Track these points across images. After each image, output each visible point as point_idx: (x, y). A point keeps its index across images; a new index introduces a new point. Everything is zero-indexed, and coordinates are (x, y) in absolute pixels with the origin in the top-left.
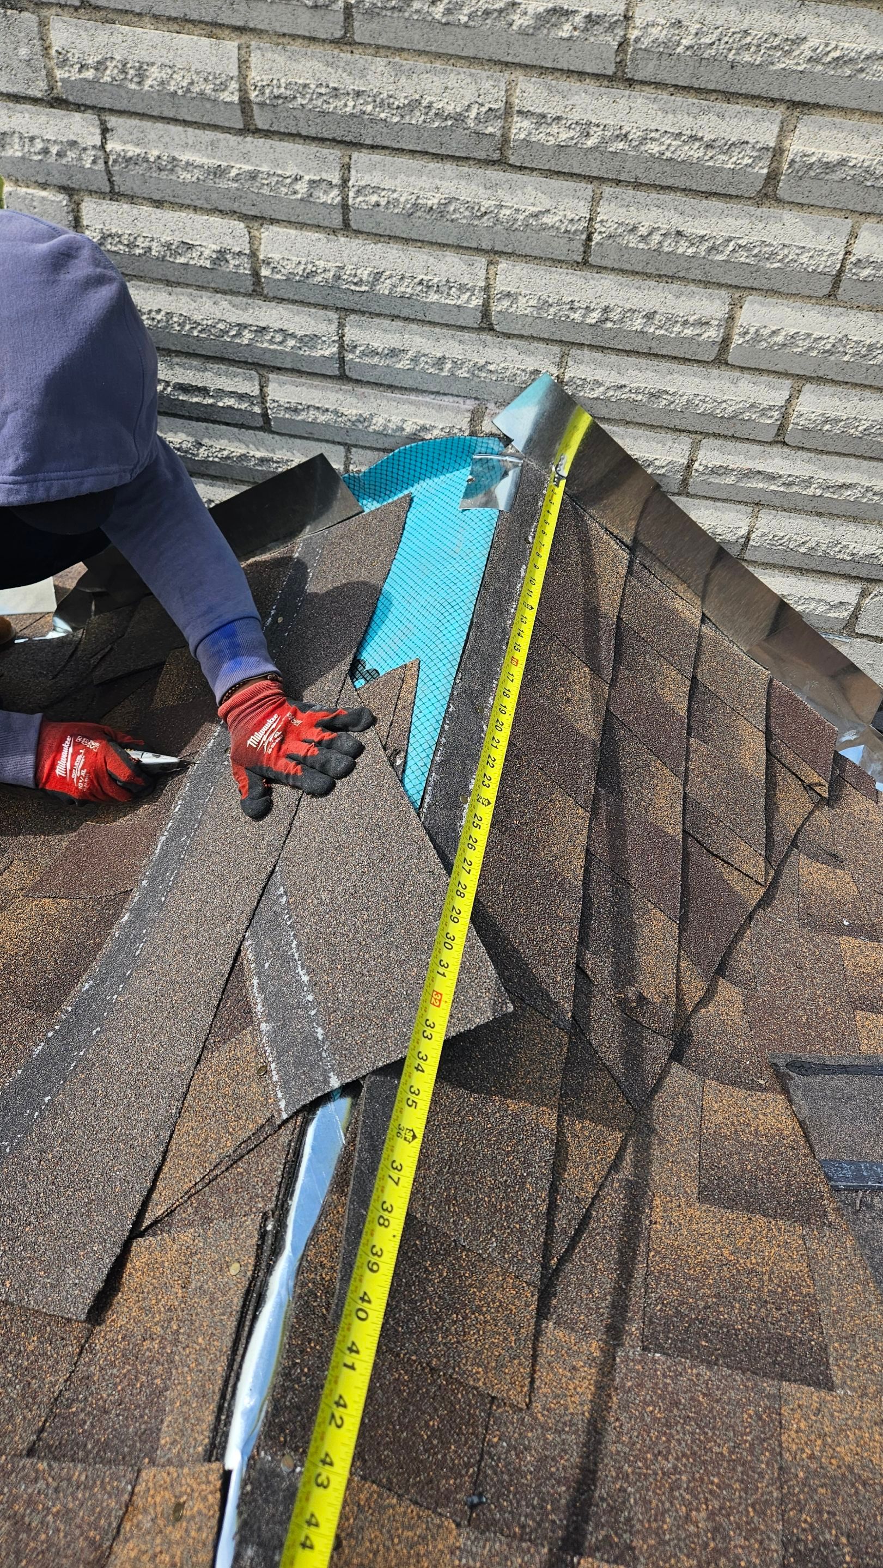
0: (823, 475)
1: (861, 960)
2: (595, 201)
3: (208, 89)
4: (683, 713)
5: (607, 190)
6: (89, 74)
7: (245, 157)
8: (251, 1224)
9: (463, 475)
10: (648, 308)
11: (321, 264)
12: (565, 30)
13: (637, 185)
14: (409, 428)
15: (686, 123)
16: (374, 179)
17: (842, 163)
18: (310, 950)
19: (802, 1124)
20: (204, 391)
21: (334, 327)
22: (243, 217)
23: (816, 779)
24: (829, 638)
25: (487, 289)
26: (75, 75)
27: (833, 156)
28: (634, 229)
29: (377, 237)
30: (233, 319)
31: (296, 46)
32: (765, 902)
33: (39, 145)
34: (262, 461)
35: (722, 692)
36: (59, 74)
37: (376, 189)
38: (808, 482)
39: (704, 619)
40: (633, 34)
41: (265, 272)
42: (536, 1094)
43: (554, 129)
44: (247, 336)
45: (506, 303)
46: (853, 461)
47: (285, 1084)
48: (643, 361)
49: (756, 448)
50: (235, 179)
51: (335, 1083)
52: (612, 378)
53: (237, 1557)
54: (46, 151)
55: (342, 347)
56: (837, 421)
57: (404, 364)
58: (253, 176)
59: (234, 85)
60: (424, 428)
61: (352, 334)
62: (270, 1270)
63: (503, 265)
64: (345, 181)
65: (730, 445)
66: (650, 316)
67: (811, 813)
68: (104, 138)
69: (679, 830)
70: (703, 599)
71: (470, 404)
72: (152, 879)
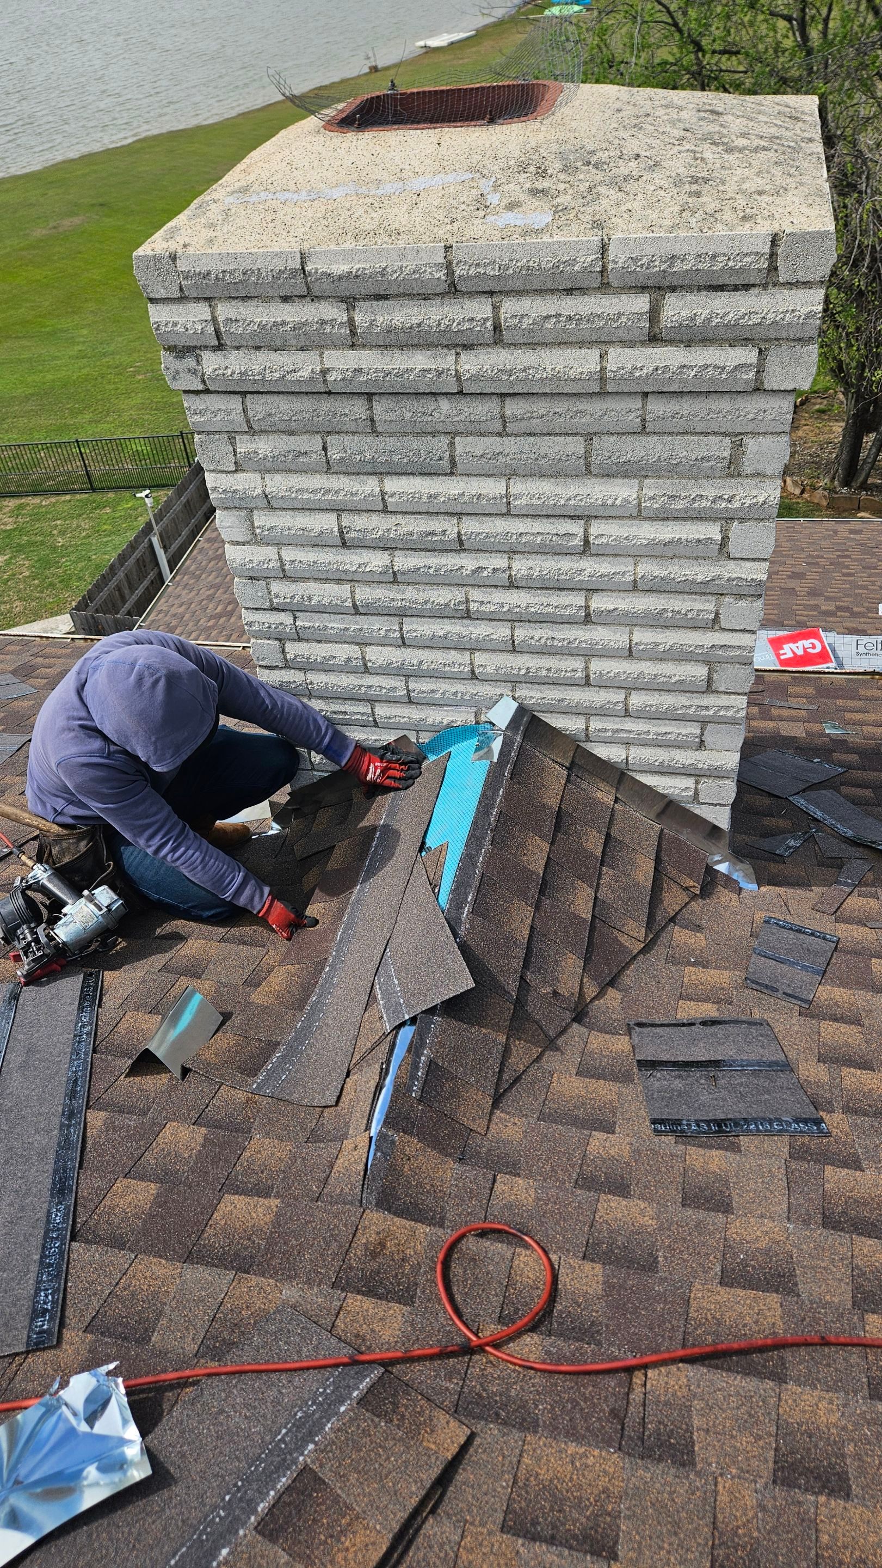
0: (655, 729)
1: (693, 977)
2: (513, 628)
3: (339, 602)
4: (599, 854)
5: (517, 624)
6: (288, 600)
7: (357, 623)
8: (377, 1066)
9: (474, 742)
10: (548, 666)
11: (394, 660)
12: (485, 574)
13: (530, 621)
14: (445, 722)
15: (545, 600)
16: (414, 627)
17: (615, 609)
18: (398, 972)
19: (633, 1047)
20: (345, 713)
21: (403, 683)
22: (357, 644)
23: (692, 883)
24: (687, 806)
25: (471, 664)
26: (282, 601)
27: (611, 607)
28: (532, 638)
29: (419, 647)
30: (356, 683)
31: (374, 585)
32: (644, 951)
33: (267, 625)
34: (376, 740)
35: (627, 840)
36: (275, 601)
37: (415, 631)
38: (648, 732)
39: (616, 800)
40: (513, 573)
41: (369, 664)
42: (497, 1027)
43: (488, 606)
44: (363, 689)
45: (481, 669)
46: (667, 722)
47: (389, 1020)
48: (552, 687)
49: (617, 719)
50: (353, 631)
51: (407, 1017)
52: (539, 695)
53: (375, 1154)
54: (270, 627)
55: (408, 691)
56: (651, 706)
57: (438, 695)
58: (361, 630)
59: (350, 600)
60: (452, 721)
61: (412, 685)
62: (384, 1079)
63: (477, 654)
64: (401, 629)
65: (604, 718)
66: (549, 670)
67: (687, 904)
68: (295, 621)
69: (589, 916)
70: (617, 789)
71: (474, 709)
72: (337, 951)
